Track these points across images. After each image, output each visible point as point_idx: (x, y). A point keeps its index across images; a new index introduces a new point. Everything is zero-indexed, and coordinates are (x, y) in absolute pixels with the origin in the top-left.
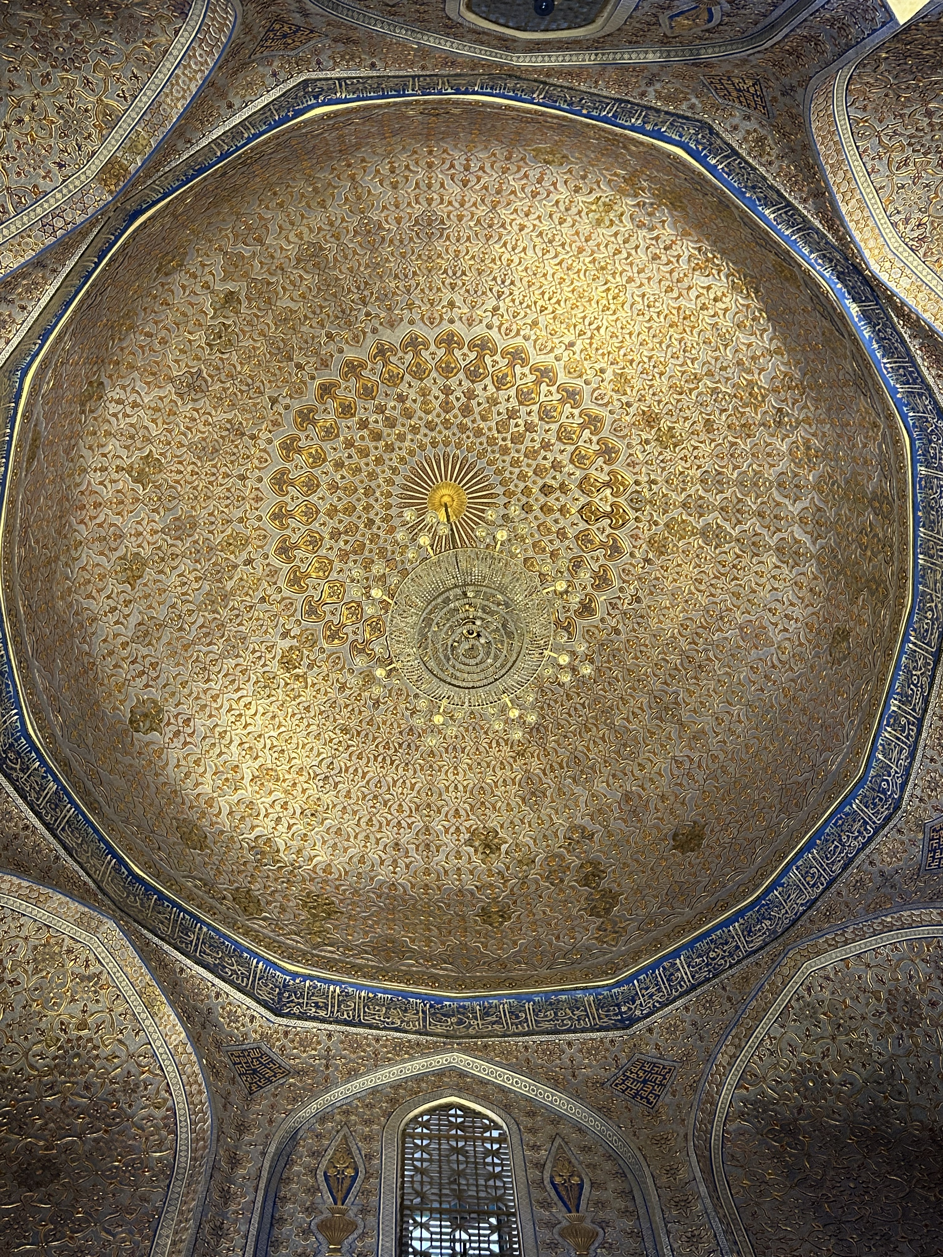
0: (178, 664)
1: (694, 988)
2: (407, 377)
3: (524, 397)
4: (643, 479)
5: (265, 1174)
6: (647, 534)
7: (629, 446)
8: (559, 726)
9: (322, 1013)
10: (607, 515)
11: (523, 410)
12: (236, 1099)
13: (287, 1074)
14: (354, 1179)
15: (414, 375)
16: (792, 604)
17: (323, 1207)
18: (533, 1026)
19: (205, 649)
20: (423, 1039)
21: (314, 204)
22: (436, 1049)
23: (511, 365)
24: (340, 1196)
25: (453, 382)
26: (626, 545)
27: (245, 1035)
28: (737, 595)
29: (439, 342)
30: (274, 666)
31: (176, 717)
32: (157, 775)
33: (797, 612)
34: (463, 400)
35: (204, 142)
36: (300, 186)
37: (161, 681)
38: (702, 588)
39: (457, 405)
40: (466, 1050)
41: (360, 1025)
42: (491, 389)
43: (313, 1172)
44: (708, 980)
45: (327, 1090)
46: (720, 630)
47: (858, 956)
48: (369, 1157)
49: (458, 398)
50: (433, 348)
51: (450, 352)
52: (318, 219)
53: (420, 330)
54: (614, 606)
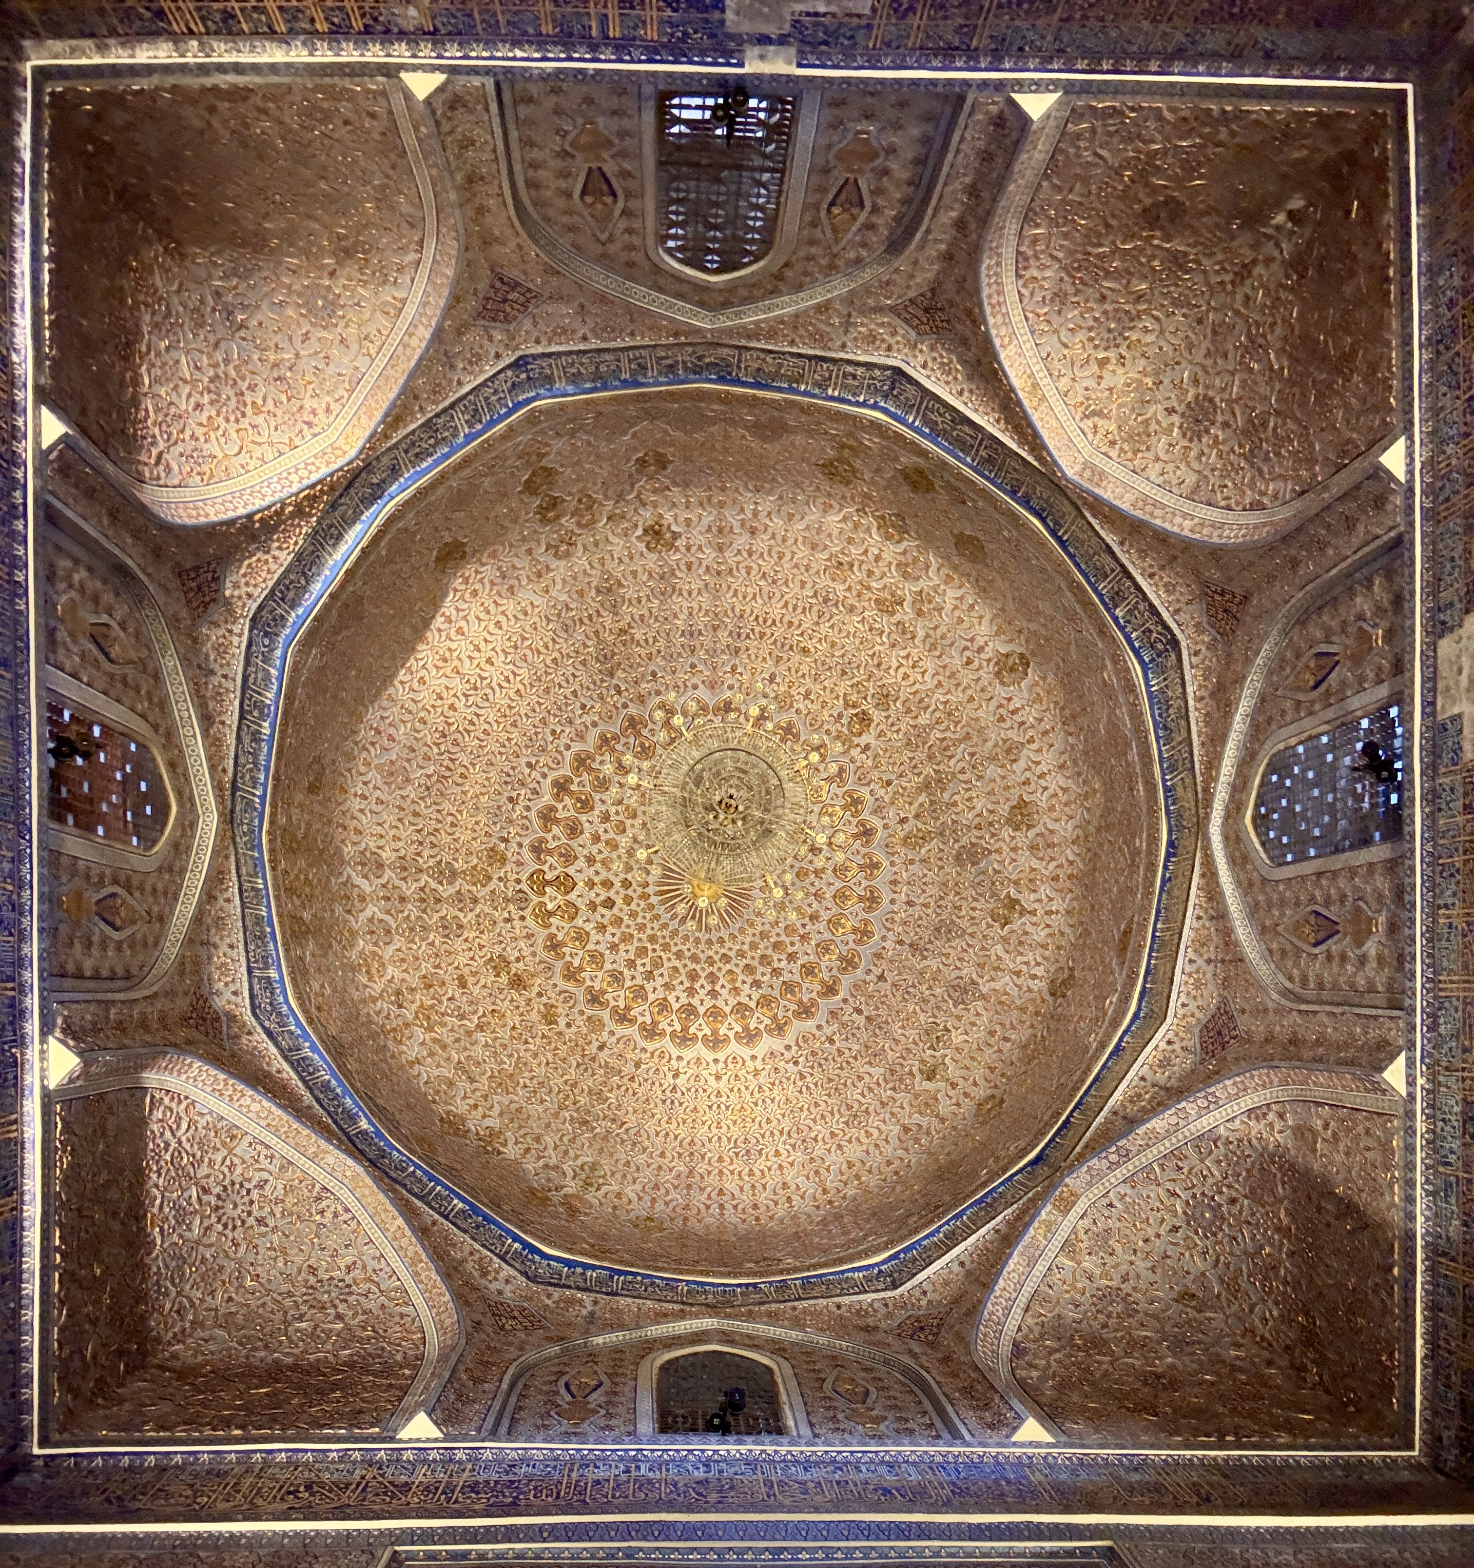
0: (977, 720)
1: (452, 406)
2: (753, 1004)
3: (640, 993)
4: (517, 923)
5: (930, 212)
6: (508, 867)
7: (534, 954)
8: (584, 663)
9: (850, 369)
10: (548, 883)
11: (639, 981)
12: (950, 285)
13: (892, 309)
14: (832, 204)
15: (747, 1008)
16: (361, 811)
17: (870, 175)
18: (623, 357)
19: (948, 734)
20: (743, 343)
21: (858, 1164)
22: (730, 332)
23: (654, 1023)
24: (850, 187)
25: (709, 1003)
26: (527, 855)
27: (932, 348)
28: (416, 814)
29: (727, 1039)
30: (877, 716)
31: (981, 667)
32: (1003, 610)
33: (356, 804)
34: (697, 986)
35: (983, 1231)
36: (873, 1181)
37: (994, 703)
38: (450, 819)
39: (702, 981)
40: (699, 331)
41: (810, 358)
42: (671, 999)
43: (875, 210)
44: (438, 415)
45: (852, 293)
46: (429, 776)
47: (281, 454)
48: (814, 224)
49: (703, 986)
50: (731, 1034)
51: (715, 1032)
52: (854, 1152)
53: (744, 1052)
54: (535, 792)
